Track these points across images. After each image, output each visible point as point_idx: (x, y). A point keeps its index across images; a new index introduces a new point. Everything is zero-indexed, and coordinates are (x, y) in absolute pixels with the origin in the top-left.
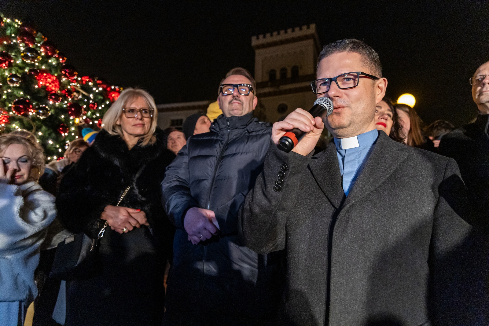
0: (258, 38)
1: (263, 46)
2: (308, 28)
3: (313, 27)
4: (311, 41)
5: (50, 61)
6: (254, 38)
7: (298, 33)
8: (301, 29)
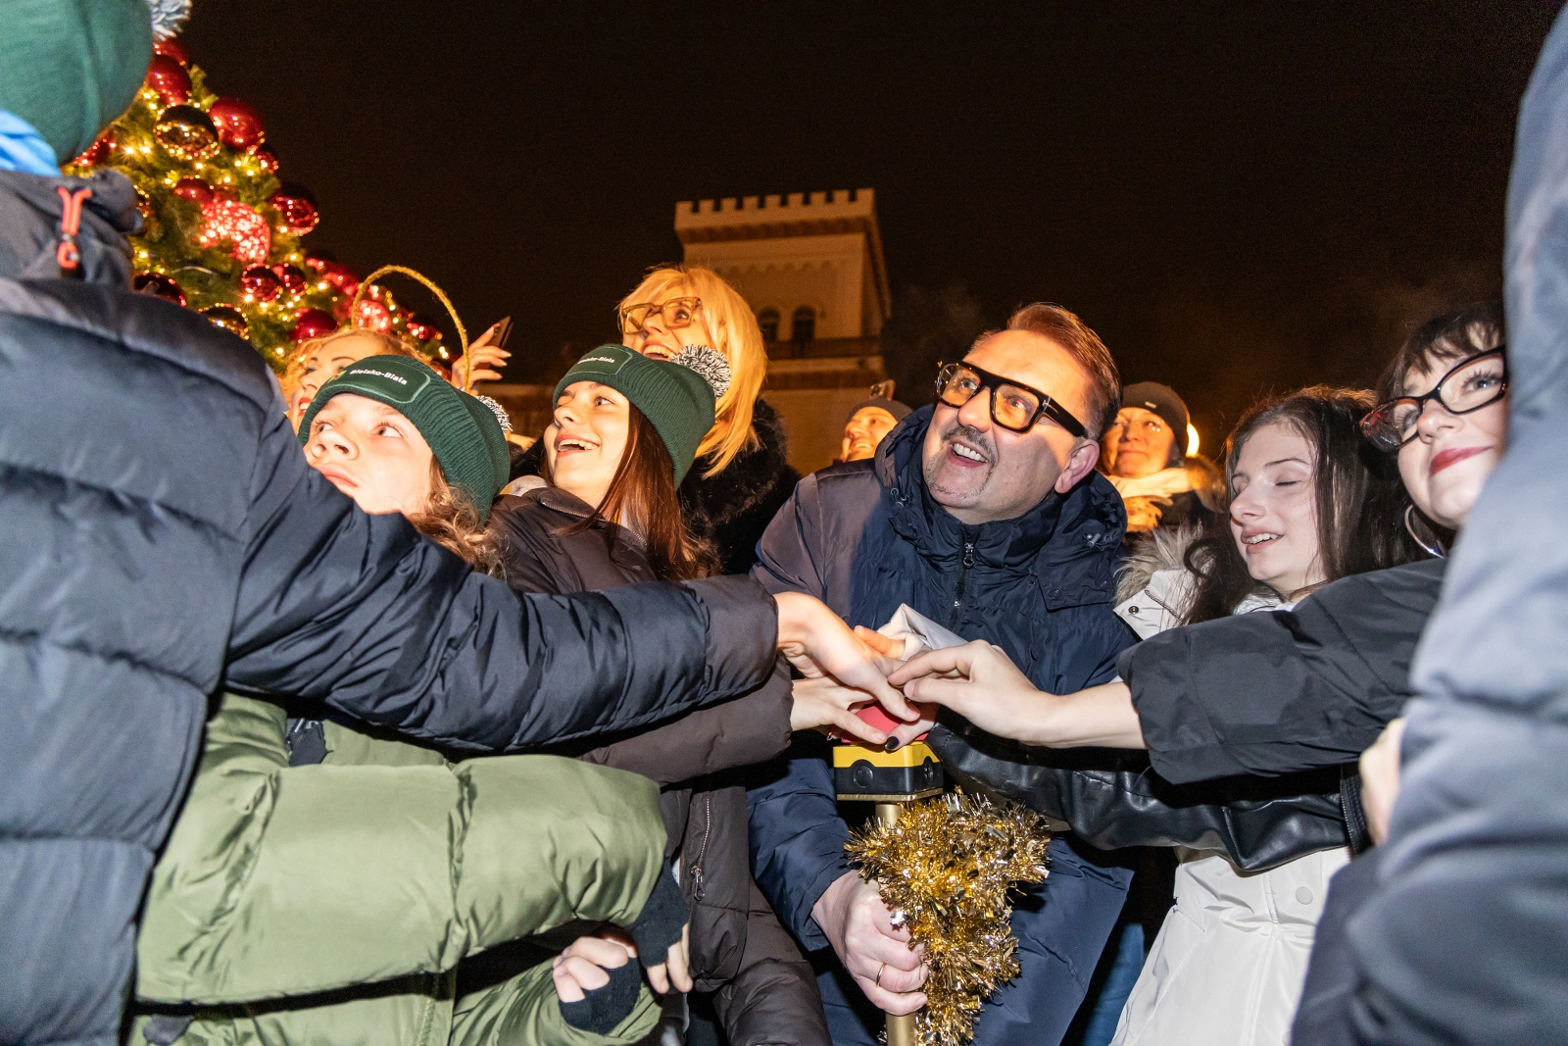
0: (696, 210)
1: (710, 235)
2: (853, 198)
3: (866, 196)
4: (857, 240)
5: (238, 163)
6: (683, 209)
7: (819, 208)
8: (829, 199)
